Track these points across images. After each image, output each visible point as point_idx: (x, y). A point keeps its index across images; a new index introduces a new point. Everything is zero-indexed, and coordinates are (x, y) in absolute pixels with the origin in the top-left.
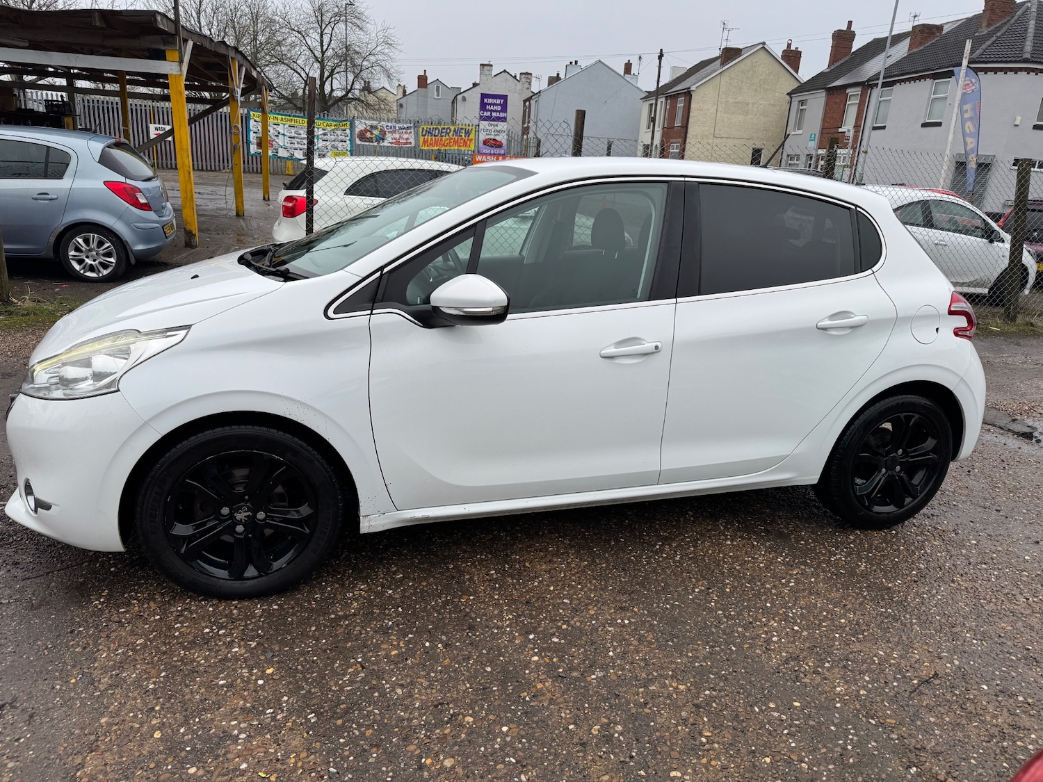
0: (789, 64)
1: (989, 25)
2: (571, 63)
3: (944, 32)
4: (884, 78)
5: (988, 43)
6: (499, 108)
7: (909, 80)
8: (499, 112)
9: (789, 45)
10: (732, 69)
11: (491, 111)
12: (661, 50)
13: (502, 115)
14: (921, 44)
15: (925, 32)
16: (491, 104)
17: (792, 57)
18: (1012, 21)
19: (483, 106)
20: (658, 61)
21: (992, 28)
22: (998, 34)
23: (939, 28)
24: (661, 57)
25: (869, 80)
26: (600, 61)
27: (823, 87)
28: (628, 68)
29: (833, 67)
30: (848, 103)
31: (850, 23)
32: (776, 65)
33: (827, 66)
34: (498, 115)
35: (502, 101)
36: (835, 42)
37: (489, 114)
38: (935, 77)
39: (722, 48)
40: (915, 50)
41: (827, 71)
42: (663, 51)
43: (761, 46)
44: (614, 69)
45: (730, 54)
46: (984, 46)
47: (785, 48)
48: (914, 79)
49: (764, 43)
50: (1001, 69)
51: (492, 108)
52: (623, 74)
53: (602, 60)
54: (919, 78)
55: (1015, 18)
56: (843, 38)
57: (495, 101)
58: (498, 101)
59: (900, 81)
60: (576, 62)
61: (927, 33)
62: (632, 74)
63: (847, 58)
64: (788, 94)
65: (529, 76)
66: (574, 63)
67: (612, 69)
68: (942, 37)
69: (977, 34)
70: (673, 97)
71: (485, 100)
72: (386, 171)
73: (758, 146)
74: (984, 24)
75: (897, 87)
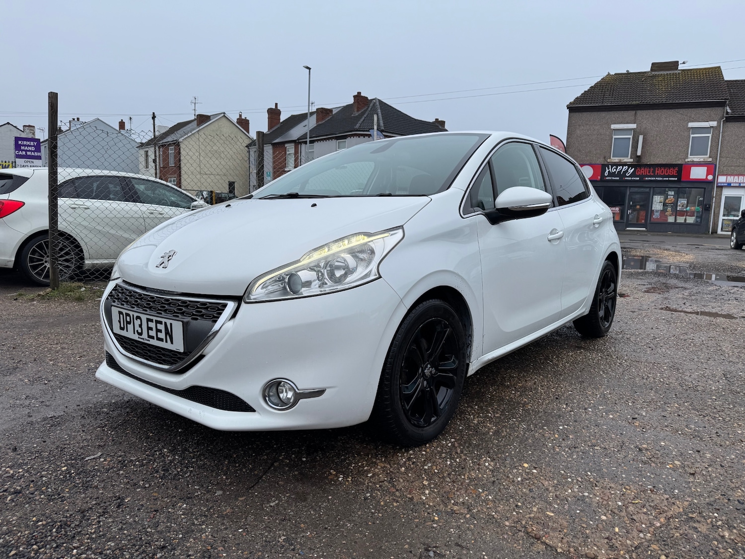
0: (243, 128)
1: (358, 111)
2: (74, 119)
3: (334, 113)
4: (310, 138)
5: (362, 120)
6: (33, 148)
7: (322, 140)
8: (34, 151)
9: (240, 116)
10: (206, 128)
11: (26, 151)
12: (154, 113)
13: (36, 154)
14: (323, 119)
15: (323, 113)
16: (25, 146)
17: (244, 123)
18: (369, 109)
19: (18, 147)
20: (152, 120)
21: (360, 112)
22: (365, 116)
23: (330, 111)
24: (154, 117)
25: (298, 139)
26: (98, 119)
27: (270, 142)
28: (122, 125)
29: (271, 131)
30: (287, 153)
31: (276, 104)
32: (235, 127)
33: (267, 130)
34: (33, 154)
35: (35, 144)
36: (270, 116)
37: (24, 153)
38: (337, 138)
39: (196, 114)
40: (320, 123)
41: (268, 133)
42: (155, 114)
43: (223, 115)
44: (111, 125)
45: (202, 119)
46: (360, 122)
47: (238, 117)
48: (325, 139)
49: (224, 113)
50: (362, 135)
51: (26, 148)
52: (118, 129)
53: (100, 119)
54: (328, 139)
55: (370, 108)
56: (274, 113)
57: (28, 143)
58: (32, 143)
59: (318, 140)
60: (78, 119)
61: (325, 113)
62: (126, 129)
63: (278, 126)
64: (246, 147)
65: (32, 128)
66: (76, 120)
67: (109, 126)
68: (333, 116)
69: (353, 115)
70: (165, 146)
71: (20, 142)
72: (77, 178)
73: (232, 180)
74: (356, 110)
75: (316, 144)
